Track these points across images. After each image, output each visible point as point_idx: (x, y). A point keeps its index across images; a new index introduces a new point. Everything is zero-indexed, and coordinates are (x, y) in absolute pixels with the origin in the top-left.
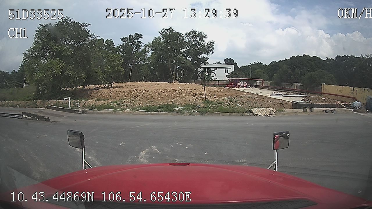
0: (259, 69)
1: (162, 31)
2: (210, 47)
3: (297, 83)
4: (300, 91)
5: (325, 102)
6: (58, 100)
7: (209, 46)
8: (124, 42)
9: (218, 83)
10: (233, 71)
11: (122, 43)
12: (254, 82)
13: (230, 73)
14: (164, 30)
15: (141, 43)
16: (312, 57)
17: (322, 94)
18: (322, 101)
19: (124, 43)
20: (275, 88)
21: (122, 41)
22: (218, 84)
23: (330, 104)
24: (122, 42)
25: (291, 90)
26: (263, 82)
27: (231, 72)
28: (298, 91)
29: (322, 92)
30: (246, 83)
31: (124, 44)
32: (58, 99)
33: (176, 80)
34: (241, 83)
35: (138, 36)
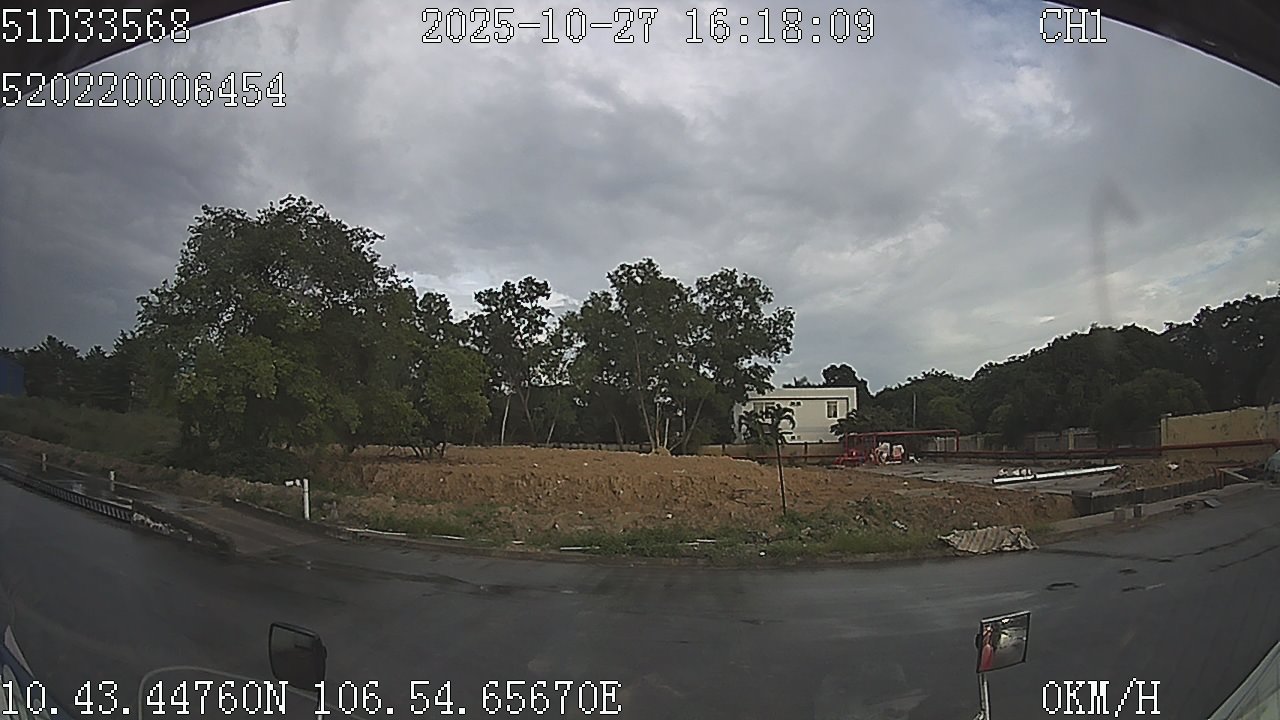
0: (943, 395)
1: (617, 272)
2: (778, 331)
3: (1076, 428)
4: (1087, 454)
5: (1179, 476)
6: (258, 481)
7: (775, 329)
8: (486, 307)
9: (806, 452)
10: (855, 408)
11: (478, 309)
12: (928, 441)
13: (844, 417)
14: (627, 268)
15: (543, 314)
16: (1120, 331)
17: (1164, 453)
18: (1169, 476)
19: (485, 310)
20: (1002, 454)
21: (480, 301)
22: (806, 458)
23: (1196, 479)
24: (477, 303)
25: (1056, 455)
26: (960, 438)
27: (848, 414)
28: (1081, 454)
29: (1163, 444)
30: (900, 446)
31: (485, 314)
32: (257, 478)
33: (662, 443)
34: (886, 449)
35: (534, 287)
